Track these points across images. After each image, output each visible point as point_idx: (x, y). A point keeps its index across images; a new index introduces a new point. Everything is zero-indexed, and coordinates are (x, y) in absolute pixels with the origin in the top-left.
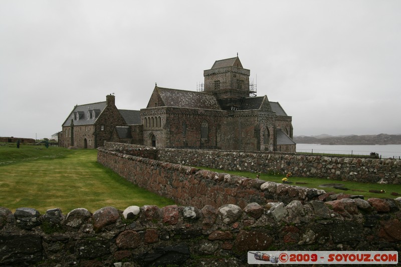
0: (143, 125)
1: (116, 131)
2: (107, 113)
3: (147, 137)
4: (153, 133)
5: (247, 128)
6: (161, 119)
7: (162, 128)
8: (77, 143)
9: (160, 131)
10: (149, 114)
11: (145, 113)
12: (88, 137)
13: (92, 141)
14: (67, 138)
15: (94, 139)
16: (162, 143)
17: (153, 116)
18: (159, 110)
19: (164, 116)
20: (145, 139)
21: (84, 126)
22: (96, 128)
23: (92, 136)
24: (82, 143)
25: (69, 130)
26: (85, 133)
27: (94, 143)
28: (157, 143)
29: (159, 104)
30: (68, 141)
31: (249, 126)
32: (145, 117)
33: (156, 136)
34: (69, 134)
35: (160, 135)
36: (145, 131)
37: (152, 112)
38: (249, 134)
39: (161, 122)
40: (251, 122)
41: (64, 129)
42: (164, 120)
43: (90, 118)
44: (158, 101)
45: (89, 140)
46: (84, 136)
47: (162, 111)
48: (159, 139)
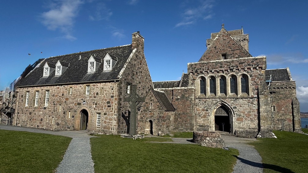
0: (195, 89)
1: (156, 96)
3: (207, 110)
4: (226, 103)
5: (279, 102)
6: (250, 78)
7: (251, 94)
8: (57, 118)
9: (246, 99)
10: (213, 71)
11: (201, 69)
12: (95, 106)
13: (105, 116)
14: (29, 109)
15: (114, 112)
16: (252, 121)
17: (223, 74)
18: (242, 63)
19: (258, 73)
20: (201, 113)
21: (81, 85)
22: (121, 88)
23: (107, 105)
24: (73, 118)
25: (35, 92)
26: (82, 99)
27: (116, 120)
28: (238, 120)
29: (232, 55)
30: (30, 113)
31: (284, 99)
32: (200, 76)
33: (235, 108)
34: (35, 100)
35: (246, 106)
36: (200, 99)
37: (221, 67)
38: (282, 109)
39: (250, 84)
40: (286, 95)
41: (22, 91)
42: (257, 80)
43: (94, 70)
44: (231, 50)
45: (97, 113)
46: (79, 104)
47: (253, 65)
48: (242, 114)
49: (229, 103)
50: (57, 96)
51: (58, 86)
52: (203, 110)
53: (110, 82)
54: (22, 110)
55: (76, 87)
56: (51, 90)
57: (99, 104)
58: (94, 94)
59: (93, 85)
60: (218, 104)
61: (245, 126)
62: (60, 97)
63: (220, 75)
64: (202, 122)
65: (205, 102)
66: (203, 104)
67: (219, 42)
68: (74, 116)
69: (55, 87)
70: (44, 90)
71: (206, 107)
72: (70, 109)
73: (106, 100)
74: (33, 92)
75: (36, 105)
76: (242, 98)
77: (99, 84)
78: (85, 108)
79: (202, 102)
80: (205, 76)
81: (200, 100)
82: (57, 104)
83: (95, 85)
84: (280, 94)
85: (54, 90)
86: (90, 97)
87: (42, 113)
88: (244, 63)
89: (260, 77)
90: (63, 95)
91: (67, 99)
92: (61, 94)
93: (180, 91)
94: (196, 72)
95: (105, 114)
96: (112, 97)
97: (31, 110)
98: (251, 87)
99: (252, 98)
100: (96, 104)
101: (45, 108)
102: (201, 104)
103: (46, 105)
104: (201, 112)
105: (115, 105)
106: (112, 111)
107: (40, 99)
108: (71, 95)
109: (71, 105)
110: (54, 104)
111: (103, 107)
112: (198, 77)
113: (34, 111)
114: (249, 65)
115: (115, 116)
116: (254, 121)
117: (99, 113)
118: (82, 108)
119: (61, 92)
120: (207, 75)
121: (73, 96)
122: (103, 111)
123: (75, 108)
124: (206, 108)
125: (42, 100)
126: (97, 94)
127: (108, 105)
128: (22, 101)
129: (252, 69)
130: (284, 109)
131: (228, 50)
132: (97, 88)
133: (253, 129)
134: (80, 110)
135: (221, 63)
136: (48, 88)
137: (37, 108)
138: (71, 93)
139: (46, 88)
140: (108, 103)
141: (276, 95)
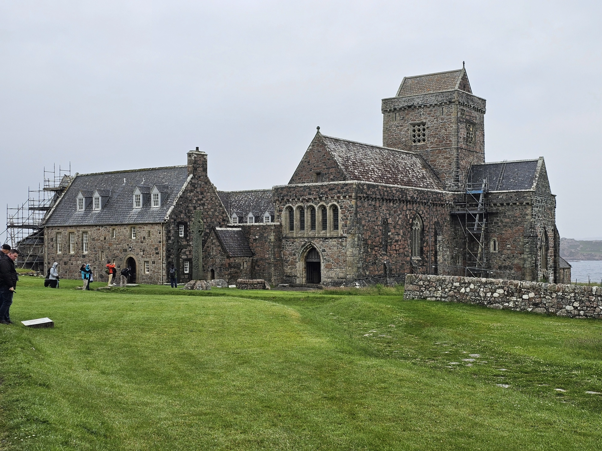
0: (281, 225)
1: (218, 237)
2: (192, 194)
3: (295, 255)
4: (314, 244)
5: (503, 232)
6: (340, 210)
7: (340, 232)
8: (100, 269)
9: (335, 239)
10: (301, 199)
11: (287, 195)
12: (142, 253)
13: (154, 265)
14: (63, 257)
15: (163, 260)
16: (341, 268)
17: (312, 204)
18: (332, 189)
19: (348, 203)
20: (288, 259)
21: (125, 227)
22: (169, 232)
23: (154, 251)
24: (119, 269)
25: (70, 235)
26: (128, 245)
27: (165, 270)
28: (326, 267)
29: (327, 176)
30: (65, 263)
31: (510, 227)
32: (287, 205)
33: (324, 251)
34: (70, 245)
35: (335, 248)
36: (287, 238)
37: (310, 194)
38: (508, 246)
39: (339, 218)
40: (515, 218)
41: (51, 233)
42: (347, 213)
43: (141, 206)
44: (326, 168)
45: (145, 262)
46: (125, 250)
47: (342, 193)
48: (331, 259)
49: (318, 245)
50: (98, 240)
51: (98, 228)
52: (290, 254)
53: (157, 224)
54: (54, 259)
55: (121, 230)
56: (89, 232)
57: (146, 250)
58: (141, 238)
59: (139, 228)
60: (306, 245)
61: (333, 275)
62: (102, 241)
63: (309, 205)
64: (289, 271)
65: (293, 243)
66: (291, 246)
67: (313, 154)
68: (119, 266)
69: (95, 228)
70: (80, 232)
71: (293, 250)
72: (115, 257)
73: (153, 246)
74: (66, 234)
75: (72, 252)
76: (331, 238)
77: (145, 227)
78: (132, 256)
79: (290, 243)
80: (293, 205)
81: (287, 241)
82: (99, 251)
83: (141, 228)
84: (505, 216)
85: (94, 233)
86: (137, 242)
87: (80, 262)
88: (334, 189)
89: (350, 209)
90: (105, 239)
91: (111, 245)
92: (102, 238)
93: (258, 229)
94: (283, 199)
95: (154, 263)
96: (160, 242)
97: (65, 259)
98: (341, 223)
99: (341, 238)
100: (144, 251)
101: (84, 256)
102: (288, 246)
103: (85, 253)
104: (288, 257)
105: (163, 252)
106: (160, 259)
107: (77, 243)
108: (115, 239)
109: (115, 252)
110: (95, 251)
111: (151, 255)
112: (285, 207)
113: (70, 260)
114: (339, 192)
115: (164, 265)
116: (343, 268)
117: (148, 262)
118: (129, 256)
119: (103, 235)
120: (295, 205)
121: (117, 240)
122: (152, 260)
123: (121, 255)
124: (293, 252)
125: (80, 245)
126: (144, 238)
127: (156, 251)
128: (53, 246)
129: (342, 198)
130: (509, 246)
131: (323, 167)
132: (144, 231)
133: (342, 279)
134: (127, 258)
135: (309, 187)
136: (86, 229)
137: (74, 256)
138: (114, 237)
139: (82, 229)
140: (156, 249)
141: (498, 218)
